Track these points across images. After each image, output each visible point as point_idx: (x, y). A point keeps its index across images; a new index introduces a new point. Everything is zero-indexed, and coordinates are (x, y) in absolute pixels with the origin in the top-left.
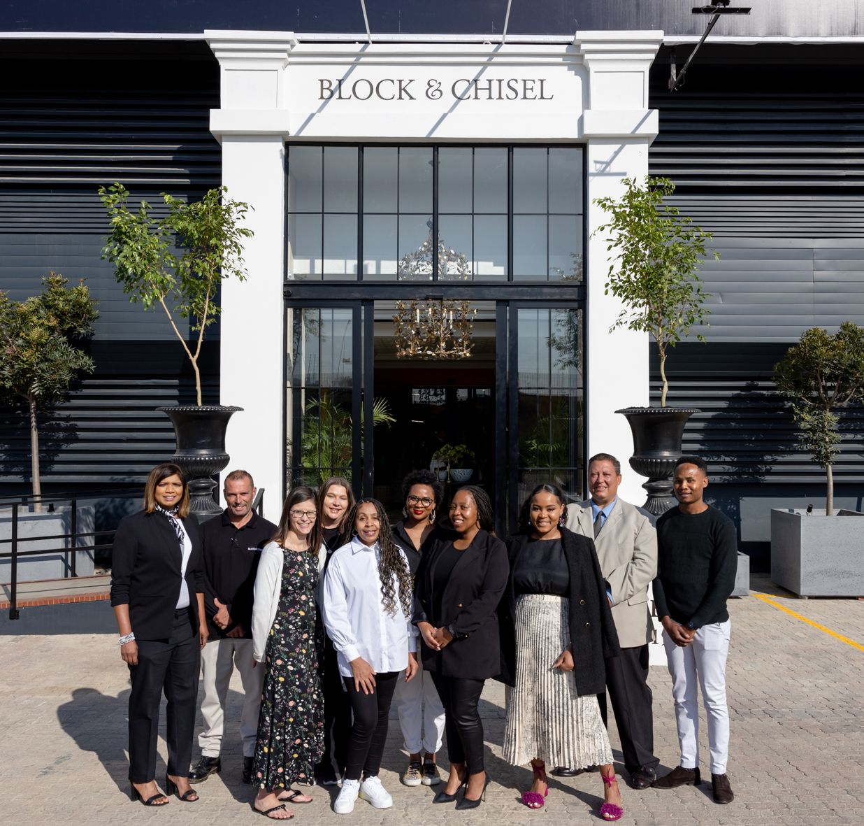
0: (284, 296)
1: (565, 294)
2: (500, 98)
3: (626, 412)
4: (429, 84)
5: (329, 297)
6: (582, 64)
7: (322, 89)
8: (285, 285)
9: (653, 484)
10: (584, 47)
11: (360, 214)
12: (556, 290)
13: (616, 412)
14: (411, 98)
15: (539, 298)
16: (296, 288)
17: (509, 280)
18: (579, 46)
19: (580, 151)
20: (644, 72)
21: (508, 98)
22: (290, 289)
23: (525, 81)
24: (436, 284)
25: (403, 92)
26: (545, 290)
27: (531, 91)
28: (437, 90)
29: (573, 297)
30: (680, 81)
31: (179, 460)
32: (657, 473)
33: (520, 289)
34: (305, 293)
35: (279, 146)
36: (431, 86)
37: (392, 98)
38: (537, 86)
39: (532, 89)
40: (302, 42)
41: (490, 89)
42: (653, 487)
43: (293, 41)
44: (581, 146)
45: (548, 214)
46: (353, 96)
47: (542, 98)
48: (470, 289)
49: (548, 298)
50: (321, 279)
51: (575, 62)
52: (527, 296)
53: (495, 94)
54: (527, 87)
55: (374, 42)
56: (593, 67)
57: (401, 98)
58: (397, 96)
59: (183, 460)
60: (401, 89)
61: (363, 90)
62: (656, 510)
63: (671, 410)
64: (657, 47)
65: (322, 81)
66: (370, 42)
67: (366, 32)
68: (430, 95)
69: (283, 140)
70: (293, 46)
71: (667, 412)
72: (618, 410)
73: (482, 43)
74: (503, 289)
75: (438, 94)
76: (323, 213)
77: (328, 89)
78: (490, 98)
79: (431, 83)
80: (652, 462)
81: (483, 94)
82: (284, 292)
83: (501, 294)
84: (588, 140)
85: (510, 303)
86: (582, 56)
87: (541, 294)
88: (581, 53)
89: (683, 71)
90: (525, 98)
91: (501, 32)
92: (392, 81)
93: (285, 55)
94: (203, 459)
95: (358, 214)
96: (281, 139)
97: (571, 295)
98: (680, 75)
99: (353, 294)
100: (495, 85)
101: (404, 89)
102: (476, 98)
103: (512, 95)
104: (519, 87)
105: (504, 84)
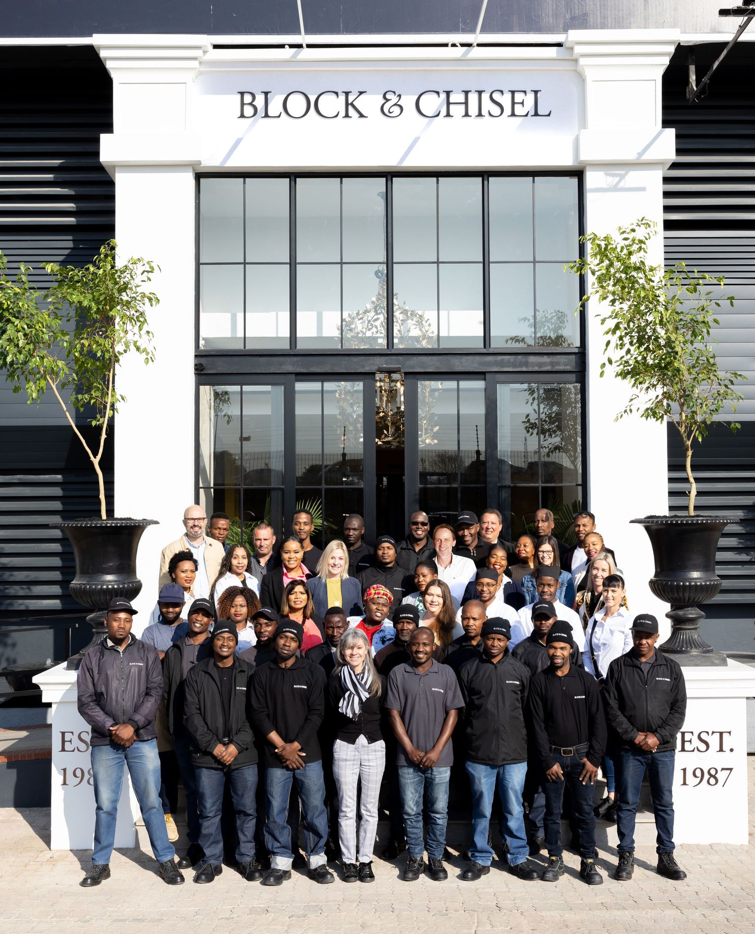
0: (196, 370)
1: (558, 364)
2: (480, 115)
3: (644, 522)
4: (384, 97)
5: (253, 372)
6: (576, 70)
7: (243, 104)
8: (196, 356)
9: (681, 613)
10: (578, 50)
11: (293, 264)
12: (546, 359)
13: (632, 522)
14: (361, 116)
15: (524, 369)
16: (210, 359)
17: (485, 347)
18: (572, 49)
19: (575, 181)
20: (655, 80)
21: (490, 115)
22: (203, 361)
23: (513, 92)
24: (393, 352)
25: (350, 108)
26: (532, 359)
27: (521, 105)
28: (395, 105)
29: (568, 368)
30: (701, 91)
31: (80, 588)
32: (684, 599)
33: (500, 358)
34: (221, 366)
35: (189, 178)
36: (387, 100)
37: (336, 116)
38: (530, 99)
39: (522, 103)
40: (216, 47)
41: (466, 103)
42: (679, 615)
43: (206, 46)
44: (578, 174)
45: (534, 262)
46: (284, 114)
47: (536, 114)
48: (434, 358)
49: (536, 369)
50: (242, 348)
51: (569, 68)
52: (508, 367)
53: (473, 109)
54: (516, 101)
55: (309, 46)
56: (590, 75)
57: (347, 116)
58: (343, 113)
59: (85, 588)
60: (347, 104)
61: (297, 104)
62: (685, 645)
63: (702, 520)
64: (672, 49)
65: (242, 94)
66: (304, 46)
67: (299, 33)
68: (386, 111)
69: (194, 170)
70: (205, 52)
71: (697, 523)
72: (633, 519)
73: (446, 45)
74: (478, 358)
75: (396, 110)
76: (245, 263)
77: (251, 104)
78: (467, 115)
79: (388, 96)
80: (678, 585)
81: (457, 111)
82: (196, 365)
83: (476, 365)
84: (585, 166)
85: (488, 376)
86: (576, 61)
87: (527, 364)
88: (574, 57)
89: (705, 79)
90: (513, 114)
91: (472, 30)
92: (337, 93)
93: (195, 64)
94: (110, 587)
95: (290, 264)
96: (191, 170)
97: (566, 365)
98: (702, 84)
99: (284, 367)
100: (473, 98)
101: (352, 104)
102: (448, 115)
103: (496, 110)
104: (506, 100)
105: (485, 97)
